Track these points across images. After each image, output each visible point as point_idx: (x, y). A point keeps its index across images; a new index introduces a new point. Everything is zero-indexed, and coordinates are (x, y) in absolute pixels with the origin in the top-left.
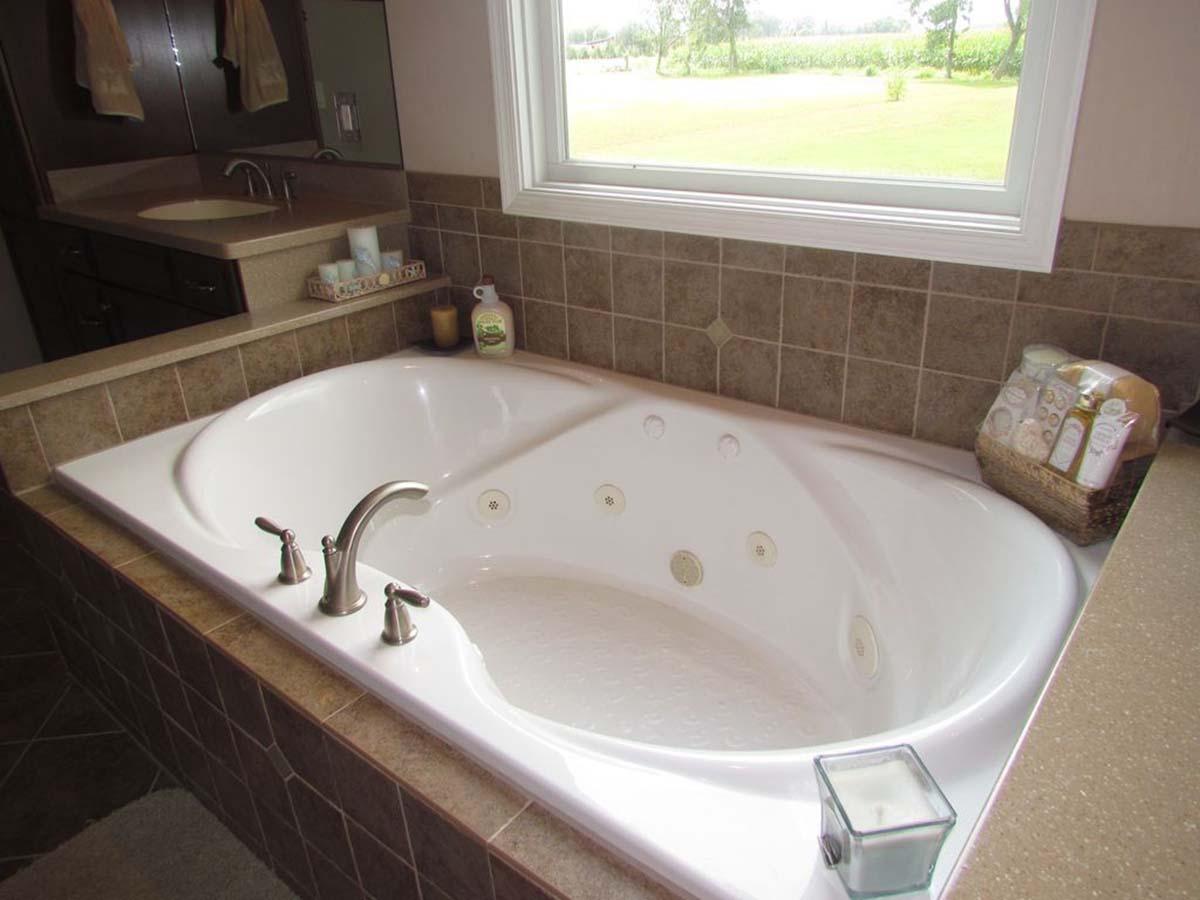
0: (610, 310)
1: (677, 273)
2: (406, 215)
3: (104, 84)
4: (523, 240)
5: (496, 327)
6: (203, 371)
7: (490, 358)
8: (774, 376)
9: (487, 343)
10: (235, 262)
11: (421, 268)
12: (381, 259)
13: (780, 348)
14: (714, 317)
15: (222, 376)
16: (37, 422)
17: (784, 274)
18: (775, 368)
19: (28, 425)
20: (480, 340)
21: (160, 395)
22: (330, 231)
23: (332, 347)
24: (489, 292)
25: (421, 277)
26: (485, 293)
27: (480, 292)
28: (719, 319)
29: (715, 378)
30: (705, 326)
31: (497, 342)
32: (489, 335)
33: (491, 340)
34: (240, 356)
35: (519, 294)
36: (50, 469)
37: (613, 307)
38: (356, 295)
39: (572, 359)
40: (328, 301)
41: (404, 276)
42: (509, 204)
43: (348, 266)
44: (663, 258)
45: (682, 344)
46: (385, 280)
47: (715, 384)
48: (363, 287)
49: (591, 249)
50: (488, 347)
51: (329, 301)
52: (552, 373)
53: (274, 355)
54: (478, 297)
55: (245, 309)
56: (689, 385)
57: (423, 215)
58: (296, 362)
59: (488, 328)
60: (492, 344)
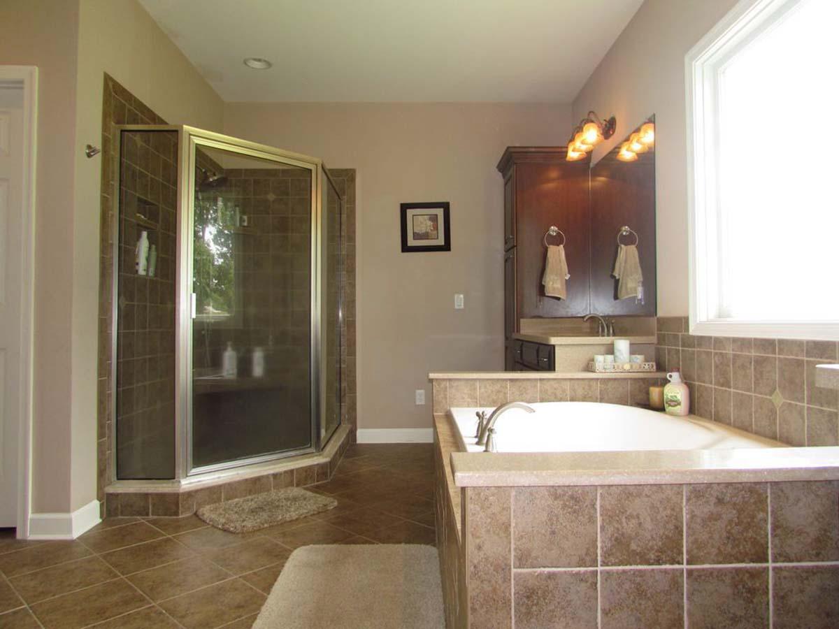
0: (730, 387)
1: (760, 362)
2: (654, 339)
3: (551, 283)
4: (698, 349)
5: (676, 396)
6: (520, 387)
7: (672, 414)
8: (804, 426)
9: (670, 405)
10: (554, 346)
11: (653, 367)
12: (630, 357)
13: (806, 408)
14: (775, 389)
15: (528, 392)
16: (450, 388)
17: (805, 359)
18: (804, 422)
19: (446, 388)
20: (667, 403)
21: (499, 392)
22: (606, 340)
23: (588, 393)
24: (675, 377)
25: (652, 370)
26: (673, 377)
27: (671, 376)
28: (777, 390)
29: (776, 430)
30: (771, 395)
31: (675, 406)
32: (671, 401)
33: (672, 404)
34: (539, 385)
35: (694, 381)
36: (448, 408)
37: (732, 385)
38: (607, 371)
39: (715, 420)
40: (592, 372)
41: (640, 367)
42: (693, 330)
43: (610, 357)
44: (753, 353)
45: (761, 408)
46: (627, 367)
47: (776, 433)
48: (614, 368)
49: (724, 352)
50: (670, 408)
51: (594, 372)
52: (704, 427)
53: (555, 389)
54: (669, 379)
55: (554, 370)
56: (765, 436)
57: (661, 339)
58: (566, 395)
59: (671, 396)
60: (672, 406)
